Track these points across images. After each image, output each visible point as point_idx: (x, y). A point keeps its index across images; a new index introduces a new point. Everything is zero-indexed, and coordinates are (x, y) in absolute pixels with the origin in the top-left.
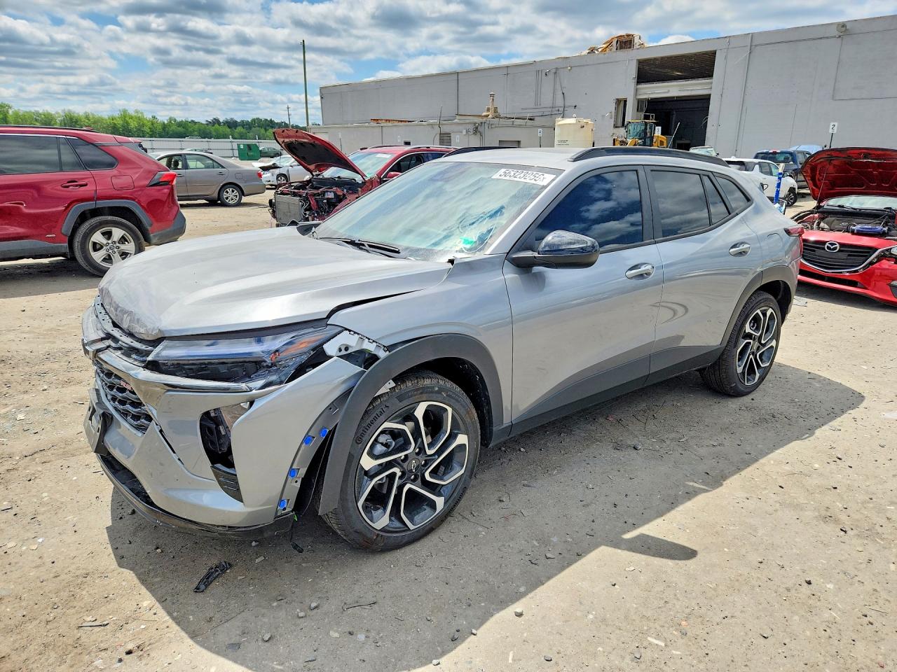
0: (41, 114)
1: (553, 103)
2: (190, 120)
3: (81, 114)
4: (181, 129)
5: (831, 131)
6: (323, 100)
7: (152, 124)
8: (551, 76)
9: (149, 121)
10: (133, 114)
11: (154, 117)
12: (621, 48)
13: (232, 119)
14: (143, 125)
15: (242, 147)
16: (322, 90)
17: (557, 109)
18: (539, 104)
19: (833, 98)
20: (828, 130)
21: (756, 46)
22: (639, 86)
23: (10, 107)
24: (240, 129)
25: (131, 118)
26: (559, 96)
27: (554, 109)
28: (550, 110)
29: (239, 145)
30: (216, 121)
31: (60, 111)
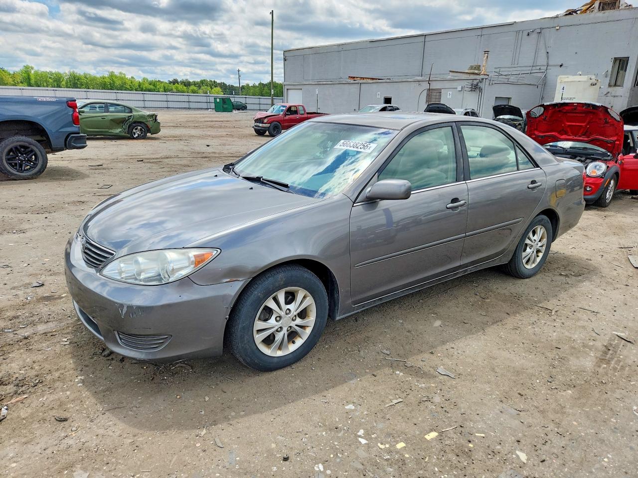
0: (53, 74)
1: (534, 63)
2: (157, 80)
3: (81, 74)
4: (152, 87)
6: (286, 62)
7: (131, 83)
8: (534, 36)
9: (129, 80)
10: (118, 75)
11: (132, 78)
12: (603, 9)
13: (187, 80)
14: (125, 83)
15: (218, 101)
16: (286, 53)
17: (538, 68)
18: (516, 63)
23: (32, 68)
24: (193, 87)
25: (116, 77)
27: (534, 68)
28: (530, 68)
29: (215, 99)
30: (175, 82)
31: (67, 72)
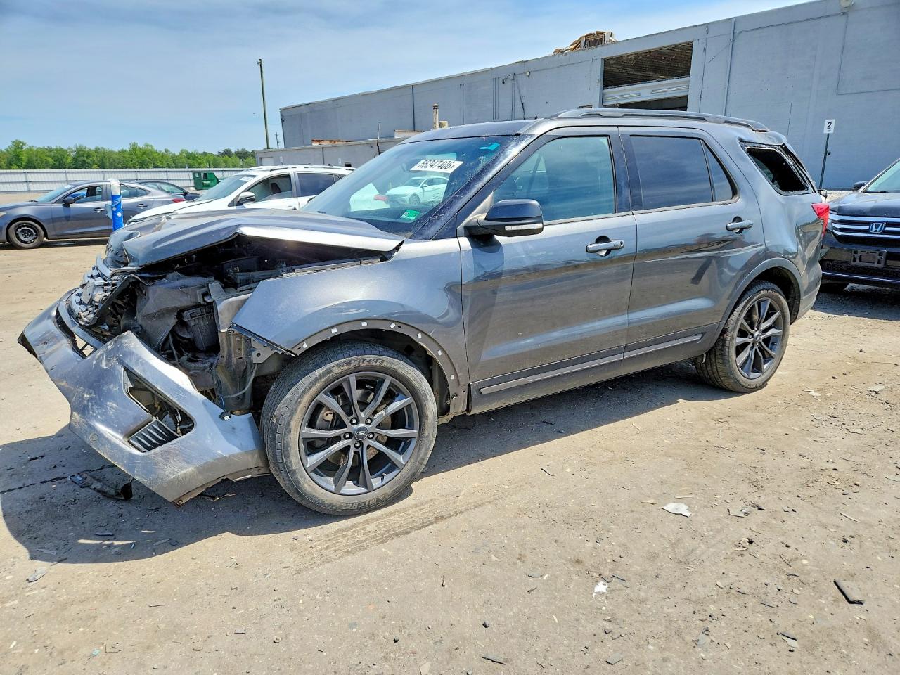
1: (512, 116)
5: (826, 131)
6: (284, 123)
8: (509, 84)
12: (590, 47)
15: (198, 176)
16: (283, 112)
18: (497, 117)
19: (837, 92)
20: (823, 130)
21: (740, 33)
22: (606, 91)
26: (518, 106)
29: (194, 175)
